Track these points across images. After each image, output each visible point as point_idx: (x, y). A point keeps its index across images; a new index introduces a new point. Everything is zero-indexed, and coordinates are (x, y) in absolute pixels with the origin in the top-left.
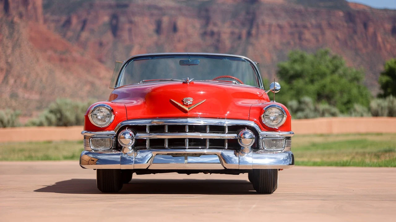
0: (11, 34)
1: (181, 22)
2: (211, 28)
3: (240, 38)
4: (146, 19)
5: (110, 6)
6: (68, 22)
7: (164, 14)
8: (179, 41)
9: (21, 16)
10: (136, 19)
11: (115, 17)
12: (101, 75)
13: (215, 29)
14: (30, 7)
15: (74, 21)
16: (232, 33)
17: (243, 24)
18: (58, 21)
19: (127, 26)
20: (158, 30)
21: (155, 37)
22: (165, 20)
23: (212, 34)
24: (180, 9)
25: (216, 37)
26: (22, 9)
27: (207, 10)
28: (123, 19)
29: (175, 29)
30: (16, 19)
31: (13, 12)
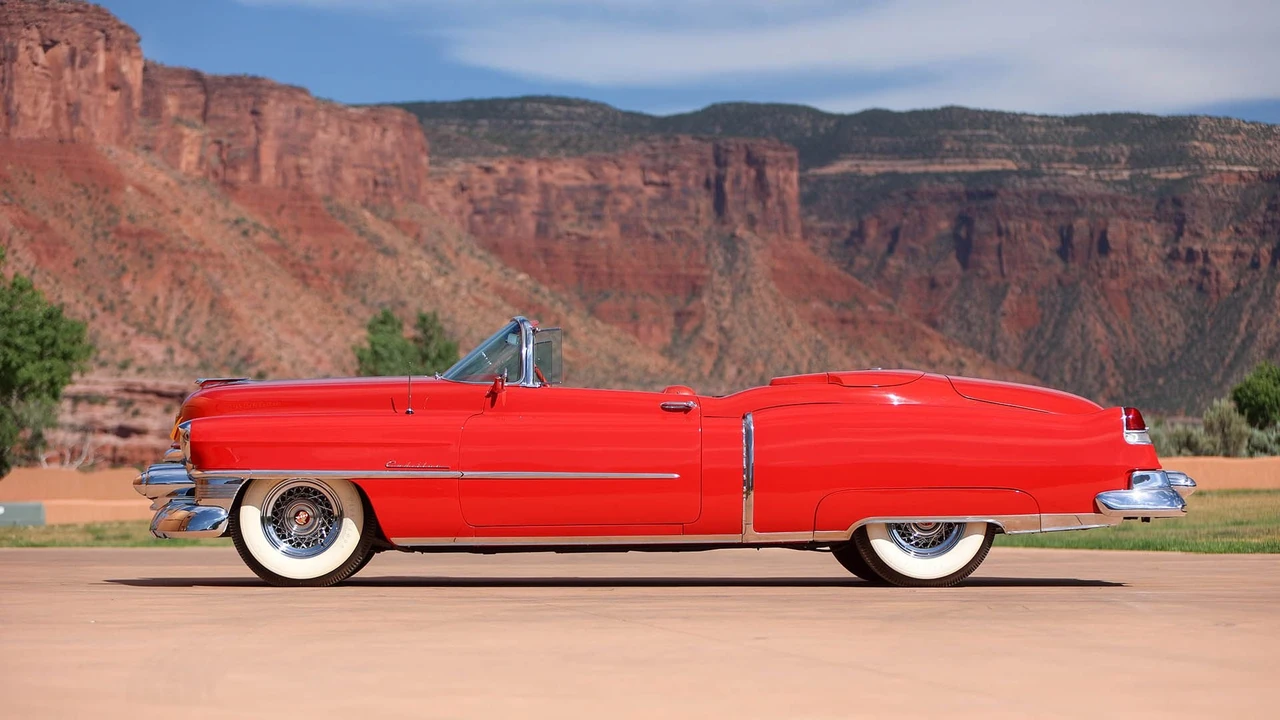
0: (730, 265)
1: (1116, 231)
2: (1186, 242)
3: (1255, 265)
4: (1036, 224)
5: (954, 197)
6: (859, 234)
7: (1078, 213)
8: (1114, 275)
9: (752, 222)
10: (1011, 225)
11: (964, 220)
12: (934, 357)
13: (1198, 247)
14: (771, 202)
15: (872, 232)
16: (1238, 254)
17: (1263, 233)
18: (835, 233)
19: (994, 241)
20: (1065, 250)
21: (1059, 266)
22: (1081, 224)
23: (1191, 255)
24: (1114, 201)
25: (1200, 263)
26: (753, 207)
27: (1177, 202)
28: (982, 225)
29: (1104, 247)
30: (741, 231)
31: (735, 215)
